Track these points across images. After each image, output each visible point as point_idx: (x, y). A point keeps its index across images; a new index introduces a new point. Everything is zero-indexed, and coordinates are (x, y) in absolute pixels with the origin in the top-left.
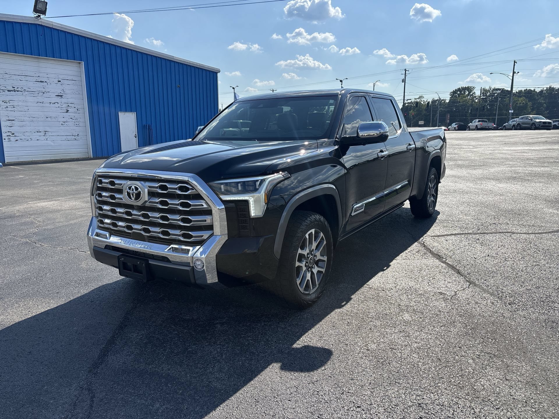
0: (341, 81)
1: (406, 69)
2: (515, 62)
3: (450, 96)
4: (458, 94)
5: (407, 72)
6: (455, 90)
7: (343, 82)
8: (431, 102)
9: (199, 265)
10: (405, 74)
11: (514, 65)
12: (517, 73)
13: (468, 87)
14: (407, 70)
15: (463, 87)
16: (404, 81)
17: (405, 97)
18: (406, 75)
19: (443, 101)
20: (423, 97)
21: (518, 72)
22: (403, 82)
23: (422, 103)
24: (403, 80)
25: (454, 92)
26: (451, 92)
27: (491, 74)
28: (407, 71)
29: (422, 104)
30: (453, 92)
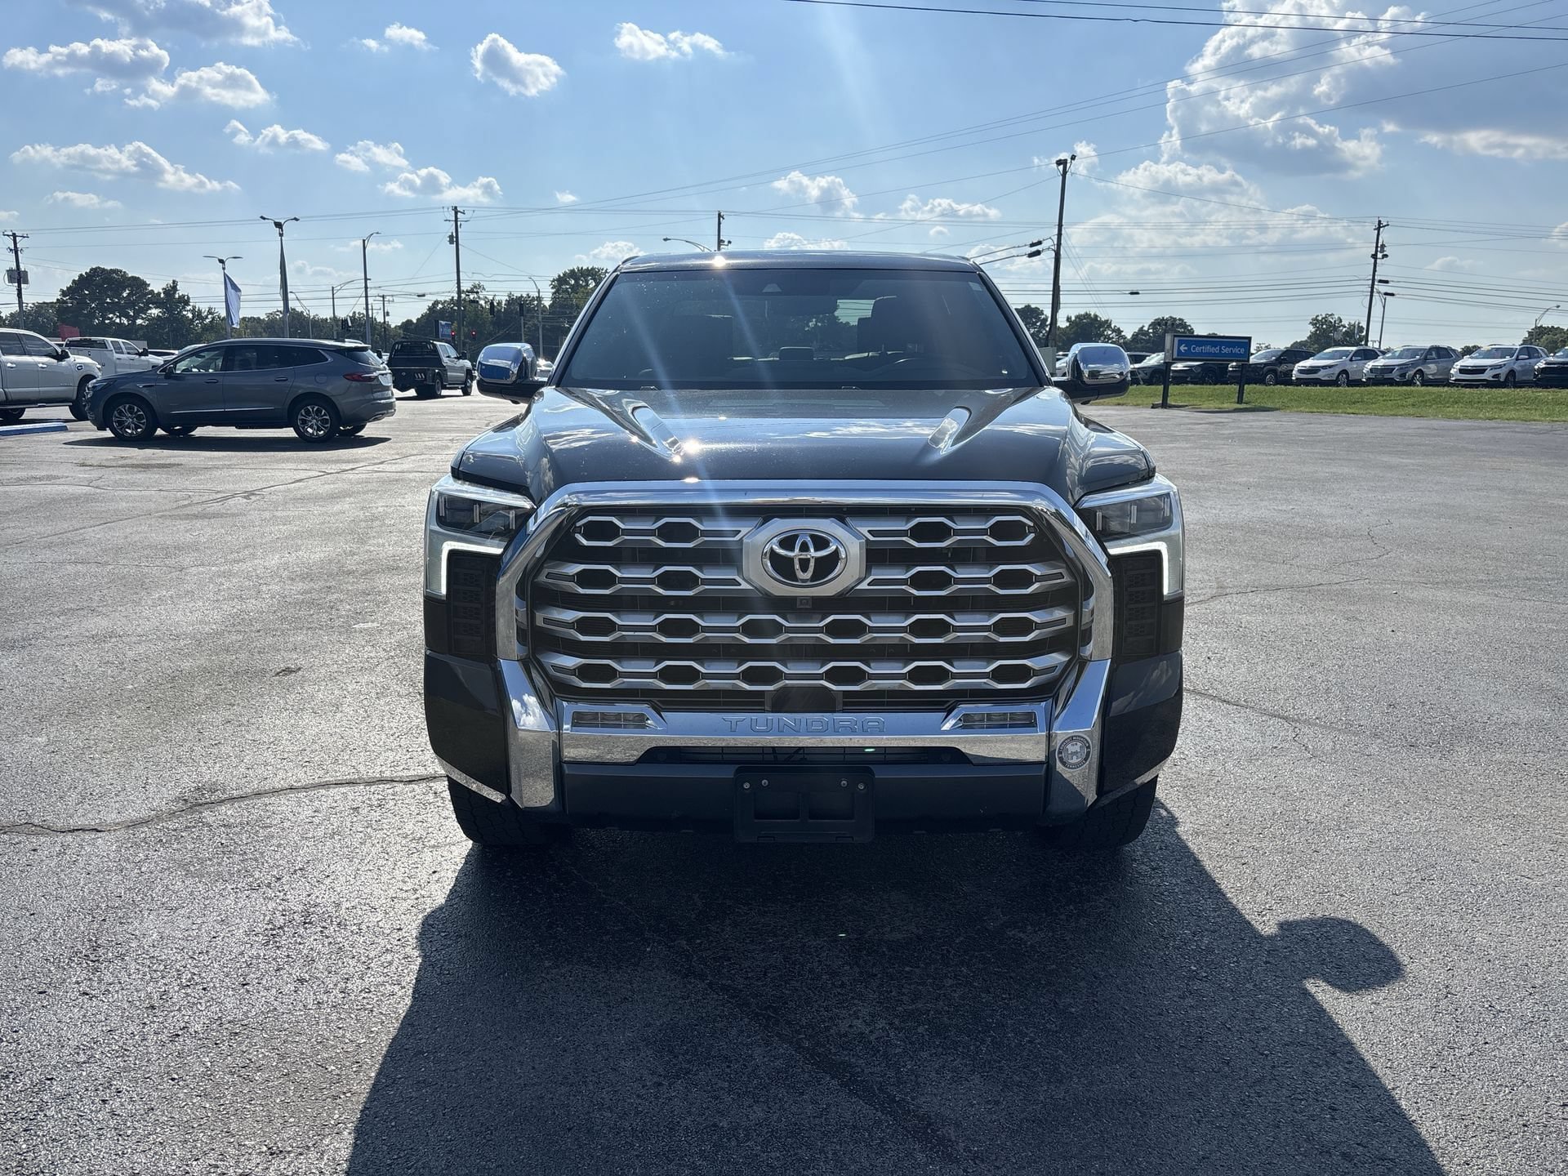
0: (279, 225)
1: (456, 208)
2: (720, 216)
3: (554, 290)
4: (572, 287)
5: (459, 215)
6: (562, 275)
7: (284, 228)
8: (504, 303)
9: (1076, 753)
10: (456, 221)
11: (719, 223)
12: (726, 243)
13: (593, 269)
14: (458, 209)
15: (582, 268)
16: (454, 239)
17: (461, 285)
18: (459, 223)
19: (536, 302)
20: (484, 289)
21: (729, 242)
22: (451, 242)
23: (482, 302)
24: (451, 237)
25: (561, 281)
26: (553, 281)
27: (666, 240)
28: (459, 213)
29: (481, 305)
30: (557, 280)
